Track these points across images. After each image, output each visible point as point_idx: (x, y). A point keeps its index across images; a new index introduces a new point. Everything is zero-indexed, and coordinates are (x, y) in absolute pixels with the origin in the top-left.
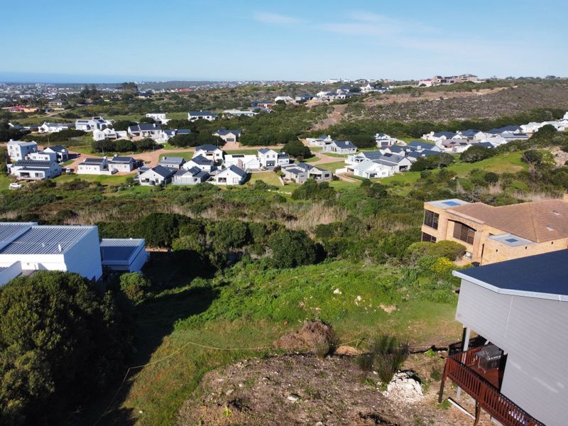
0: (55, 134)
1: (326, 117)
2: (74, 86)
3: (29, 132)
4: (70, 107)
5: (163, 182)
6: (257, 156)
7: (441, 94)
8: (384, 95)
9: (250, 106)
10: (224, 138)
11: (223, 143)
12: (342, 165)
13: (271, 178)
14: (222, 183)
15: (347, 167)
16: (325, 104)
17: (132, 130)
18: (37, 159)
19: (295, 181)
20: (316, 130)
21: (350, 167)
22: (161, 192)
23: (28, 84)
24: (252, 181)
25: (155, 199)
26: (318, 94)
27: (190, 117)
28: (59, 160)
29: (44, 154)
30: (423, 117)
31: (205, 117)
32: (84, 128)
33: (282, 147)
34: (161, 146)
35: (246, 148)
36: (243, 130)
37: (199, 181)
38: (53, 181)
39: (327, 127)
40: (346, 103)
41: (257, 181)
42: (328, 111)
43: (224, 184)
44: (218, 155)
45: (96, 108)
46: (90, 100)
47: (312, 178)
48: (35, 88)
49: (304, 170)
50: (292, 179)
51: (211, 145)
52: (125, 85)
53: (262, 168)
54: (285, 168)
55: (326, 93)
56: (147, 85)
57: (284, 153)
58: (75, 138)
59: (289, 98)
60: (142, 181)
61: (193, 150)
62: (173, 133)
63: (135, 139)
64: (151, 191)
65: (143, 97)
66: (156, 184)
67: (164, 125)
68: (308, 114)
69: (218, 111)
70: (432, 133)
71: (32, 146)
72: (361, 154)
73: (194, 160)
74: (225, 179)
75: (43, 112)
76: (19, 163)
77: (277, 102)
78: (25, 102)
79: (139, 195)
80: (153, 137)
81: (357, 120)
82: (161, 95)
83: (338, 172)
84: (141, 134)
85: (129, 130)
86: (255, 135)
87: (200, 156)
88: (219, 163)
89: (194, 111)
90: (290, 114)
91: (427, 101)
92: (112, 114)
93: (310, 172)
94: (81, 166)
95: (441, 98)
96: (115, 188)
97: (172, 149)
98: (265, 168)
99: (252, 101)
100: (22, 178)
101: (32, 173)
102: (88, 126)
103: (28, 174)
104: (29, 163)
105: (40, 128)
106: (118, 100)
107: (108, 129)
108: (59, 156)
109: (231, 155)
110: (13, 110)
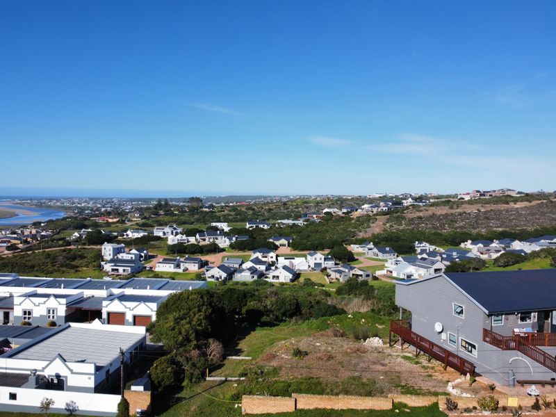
1: (369, 227)
2: (146, 201)
3: (117, 237)
4: (145, 218)
5: (226, 278)
6: (306, 259)
7: (478, 206)
8: (424, 208)
9: (301, 217)
10: (277, 243)
11: (276, 248)
12: (382, 267)
13: (318, 277)
15: (386, 269)
16: (368, 215)
17: (199, 237)
18: (125, 258)
19: (339, 280)
20: (360, 237)
21: (389, 269)
23: (107, 199)
26: (363, 207)
27: (248, 226)
29: (130, 255)
30: (461, 228)
31: (262, 226)
32: (161, 234)
33: (329, 252)
34: (223, 250)
35: (296, 252)
36: (295, 237)
37: (255, 279)
39: (370, 235)
40: (388, 214)
41: (305, 280)
42: (371, 221)
43: (277, 281)
44: (272, 257)
45: (166, 219)
46: (162, 212)
47: (355, 277)
48: (113, 202)
49: (347, 271)
50: (337, 279)
51: (266, 249)
52: (192, 200)
53: (310, 269)
54: (330, 268)
55: (370, 205)
56: (208, 199)
57: (330, 257)
58: (153, 242)
59: (336, 210)
60: (208, 278)
61: (251, 253)
62: (234, 239)
63: (202, 243)
64: (216, 285)
65: (207, 210)
66: (220, 280)
67: (226, 232)
68: (353, 224)
69: (272, 222)
70: (470, 242)
71: (121, 248)
72: (400, 258)
73: (252, 261)
74: (278, 277)
75: (123, 222)
76: (111, 261)
77: (325, 213)
78: (109, 214)
80: (217, 242)
81: (398, 230)
82: (222, 207)
83: (378, 273)
84: (207, 239)
85: (197, 236)
86: (305, 241)
87: (257, 258)
88: (273, 264)
89: (251, 221)
90: (336, 224)
91: (465, 213)
92: (180, 223)
93: (352, 272)
94: (158, 264)
95: (478, 210)
97: (233, 252)
98: (313, 269)
99: (302, 212)
100: (113, 273)
101: (121, 270)
102: (164, 233)
103: (117, 270)
104: (119, 261)
105: (125, 234)
106: (185, 212)
107: (180, 235)
108: (141, 257)
109: (283, 258)
110: (99, 220)
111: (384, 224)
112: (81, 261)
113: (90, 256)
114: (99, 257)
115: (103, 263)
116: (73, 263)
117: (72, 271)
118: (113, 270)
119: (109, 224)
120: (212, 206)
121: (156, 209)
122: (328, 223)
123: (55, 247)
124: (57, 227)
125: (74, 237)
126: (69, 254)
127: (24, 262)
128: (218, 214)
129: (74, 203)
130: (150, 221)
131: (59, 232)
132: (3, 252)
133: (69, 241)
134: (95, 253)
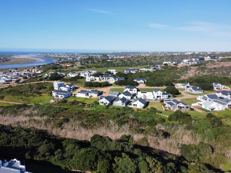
0: (72, 77)
1: (187, 73)
5: (109, 104)
6: (153, 93)
10: (138, 82)
11: (138, 84)
12: (196, 101)
13: (159, 105)
14: (134, 107)
15: (198, 103)
16: (187, 66)
17: (101, 77)
18: (63, 89)
19: (170, 109)
20: (182, 79)
21: (200, 103)
22: (107, 110)
24: (149, 107)
25: (104, 114)
26: (183, 61)
27: (125, 71)
28: (71, 90)
31: (132, 71)
33: (165, 88)
34: (111, 85)
35: (148, 87)
36: (148, 78)
37: (124, 105)
38: (66, 99)
39: (188, 78)
40: (197, 66)
41: (151, 108)
42: (188, 70)
43: (136, 107)
44: (135, 91)
46: (90, 61)
47: (179, 108)
49: (175, 104)
50: (169, 108)
51: (132, 86)
53: (155, 99)
54: (166, 101)
57: (166, 92)
59: (169, 62)
60: (101, 103)
61: (124, 87)
62: (117, 79)
63: (102, 81)
64: (103, 108)
65: (110, 61)
66: (106, 105)
68: (178, 71)
71: (62, 84)
73: (124, 93)
75: (73, 66)
77: (164, 64)
79: (98, 110)
80: (109, 80)
81: (203, 75)
82: (117, 59)
83: (193, 105)
84: (105, 79)
87: (127, 91)
88: (134, 95)
90: (170, 71)
93: (178, 105)
94: (78, 93)
96: (89, 106)
97: (116, 86)
98: (156, 99)
100: (56, 98)
101: (60, 96)
102: (85, 75)
103: (58, 96)
104: (59, 92)
105: (68, 75)
106: (100, 61)
107: (92, 76)
108: (71, 88)
109: (140, 92)
110: (63, 65)
111: (195, 72)
112: (44, 90)
113: (48, 87)
114: (52, 88)
115: (53, 92)
116: (39, 91)
117: (39, 95)
118: (56, 96)
119: (66, 67)
120: (112, 59)
121: (88, 60)
122: (165, 70)
123: (36, 81)
124: (46, 69)
125: (45, 76)
126: (39, 85)
127: (19, 89)
128: (114, 63)
129: (59, 55)
130: (84, 66)
131: (46, 71)
132: (13, 83)
133: (42, 78)
134: (51, 86)
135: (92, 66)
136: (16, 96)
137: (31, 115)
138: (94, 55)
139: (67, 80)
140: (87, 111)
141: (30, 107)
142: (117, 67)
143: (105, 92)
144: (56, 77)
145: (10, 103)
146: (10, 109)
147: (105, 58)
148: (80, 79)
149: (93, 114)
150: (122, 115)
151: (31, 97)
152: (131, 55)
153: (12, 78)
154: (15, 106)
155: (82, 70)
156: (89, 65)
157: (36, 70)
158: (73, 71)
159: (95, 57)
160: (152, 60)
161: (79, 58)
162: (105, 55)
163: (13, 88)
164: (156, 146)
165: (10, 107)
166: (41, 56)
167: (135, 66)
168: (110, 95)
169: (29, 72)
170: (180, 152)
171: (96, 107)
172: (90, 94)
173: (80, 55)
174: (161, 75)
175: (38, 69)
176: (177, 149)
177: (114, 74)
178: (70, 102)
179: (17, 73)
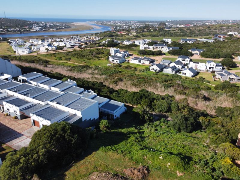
0: (127, 45)
5: (159, 71)
6: (206, 64)
10: (193, 52)
11: (192, 55)
13: (209, 76)
14: (183, 75)
17: (155, 46)
19: (220, 80)
22: (156, 75)
24: (198, 77)
25: (153, 78)
27: (181, 41)
28: (125, 56)
33: (221, 60)
34: (164, 54)
35: (203, 59)
36: (204, 49)
37: (174, 73)
38: (121, 64)
41: (200, 77)
43: (185, 75)
44: (187, 61)
47: (230, 80)
49: (226, 75)
50: (219, 78)
51: (186, 56)
53: (206, 70)
54: (217, 72)
57: (220, 64)
58: (133, 48)
59: (237, 33)
60: (151, 69)
61: (177, 57)
62: (171, 48)
63: (155, 50)
64: (153, 74)
66: (156, 71)
71: (118, 50)
73: (175, 62)
74: (186, 73)
75: (128, 34)
77: (229, 35)
79: (148, 75)
80: (162, 50)
84: (158, 48)
86: (209, 53)
87: (179, 61)
88: (186, 65)
93: (230, 76)
94: (132, 60)
96: (140, 71)
97: (169, 56)
98: (208, 70)
99: (218, 32)
100: (112, 62)
101: (115, 61)
102: (139, 43)
103: (114, 61)
104: (115, 57)
105: (123, 42)
106: (156, 30)
107: (146, 45)
108: (125, 55)
109: (193, 62)
110: (119, 33)
112: (102, 55)
113: (106, 53)
114: (109, 54)
115: (109, 57)
116: (98, 56)
117: (98, 59)
118: (113, 61)
119: (122, 35)
120: (170, 28)
121: (144, 28)
122: (227, 42)
123: (95, 47)
124: (103, 36)
125: (103, 43)
126: (98, 51)
127: (82, 53)
128: (171, 32)
129: (115, 23)
130: (140, 34)
131: (103, 38)
132: (77, 48)
133: (100, 45)
134: (108, 52)
135: (148, 35)
136: (79, 59)
137: (92, 74)
138: (151, 23)
139: (122, 48)
140: (138, 75)
141: (91, 68)
142: (175, 36)
143: (157, 60)
144: (112, 44)
145: (76, 64)
146: (76, 68)
147: (162, 27)
148: (134, 47)
149: (144, 78)
150: (169, 81)
151: (91, 60)
152: (193, 24)
153: (75, 44)
154: (80, 66)
155: (137, 39)
156: (144, 33)
157: (94, 38)
158: (128, 39)
159: (152, 25)
160: (217, 30)
161: (135, 26)
162: (163, 23)
163: (76, 52)
164: (194, 106)
165: (76, 66)
166: (98, 24)
167: (195, 36)
168: (162, 63)
169: (88, 39)
170: (216, 112)
171: (147, 72)
172: (142, 61)
173: (136, 22)
174: (221, 46)
175: (95, 36)
176: (213, 110)
177: (169, 43)
178: (124, 66)
179: (78, 39)
